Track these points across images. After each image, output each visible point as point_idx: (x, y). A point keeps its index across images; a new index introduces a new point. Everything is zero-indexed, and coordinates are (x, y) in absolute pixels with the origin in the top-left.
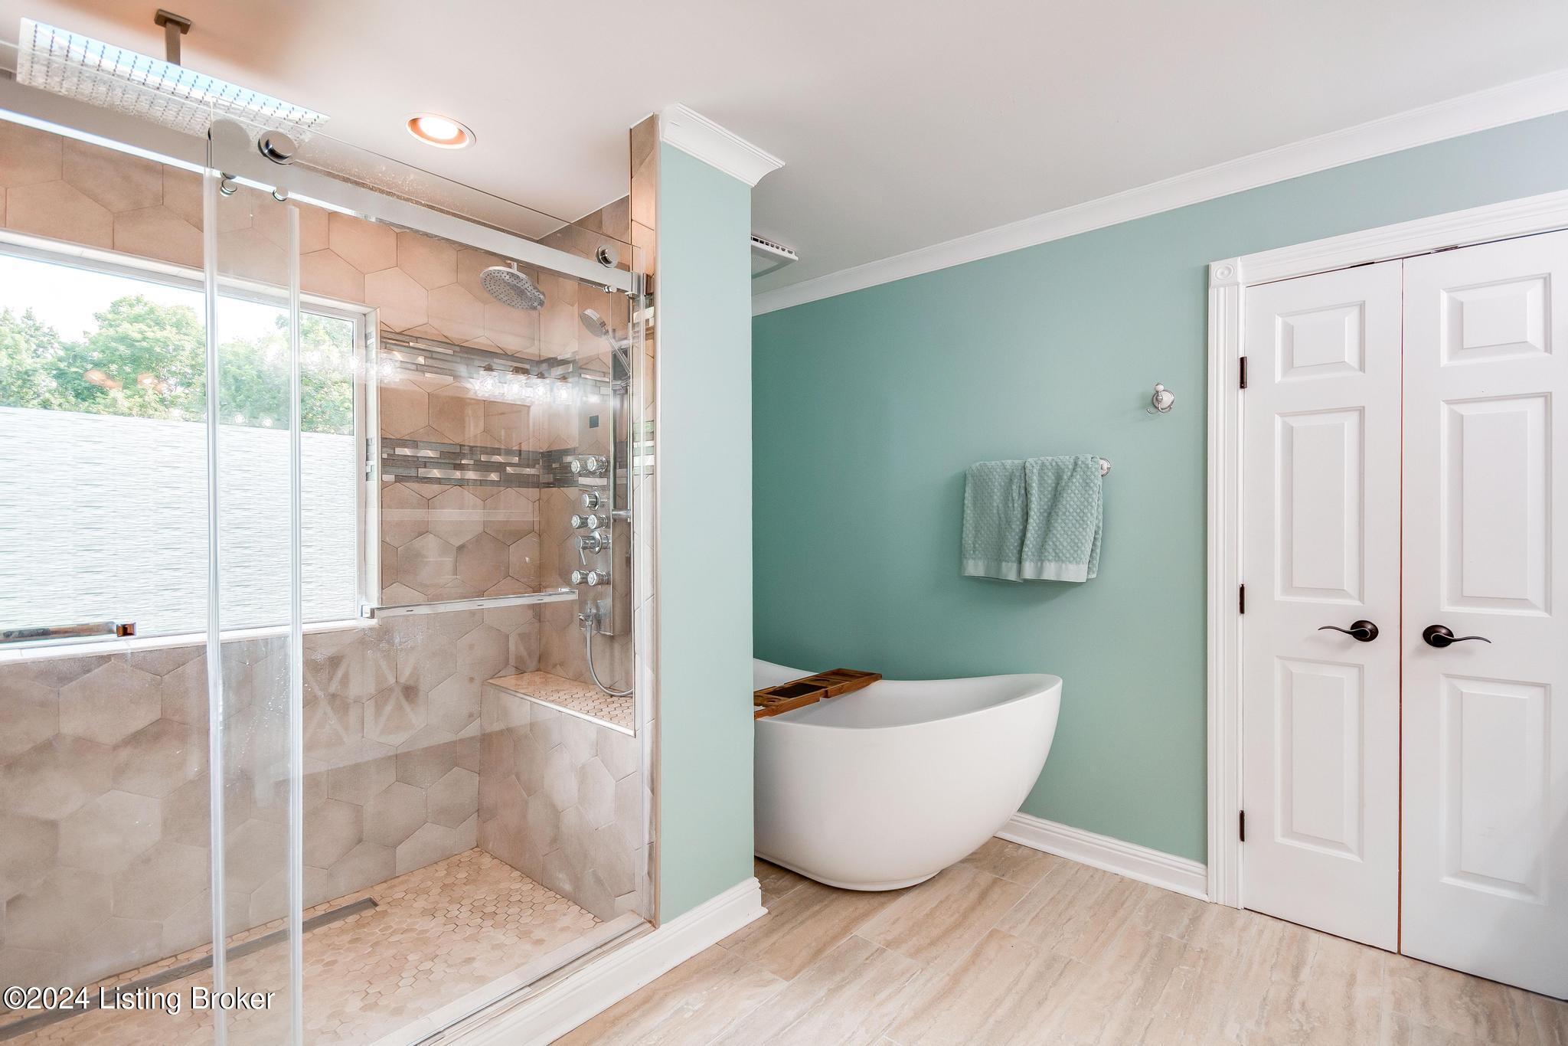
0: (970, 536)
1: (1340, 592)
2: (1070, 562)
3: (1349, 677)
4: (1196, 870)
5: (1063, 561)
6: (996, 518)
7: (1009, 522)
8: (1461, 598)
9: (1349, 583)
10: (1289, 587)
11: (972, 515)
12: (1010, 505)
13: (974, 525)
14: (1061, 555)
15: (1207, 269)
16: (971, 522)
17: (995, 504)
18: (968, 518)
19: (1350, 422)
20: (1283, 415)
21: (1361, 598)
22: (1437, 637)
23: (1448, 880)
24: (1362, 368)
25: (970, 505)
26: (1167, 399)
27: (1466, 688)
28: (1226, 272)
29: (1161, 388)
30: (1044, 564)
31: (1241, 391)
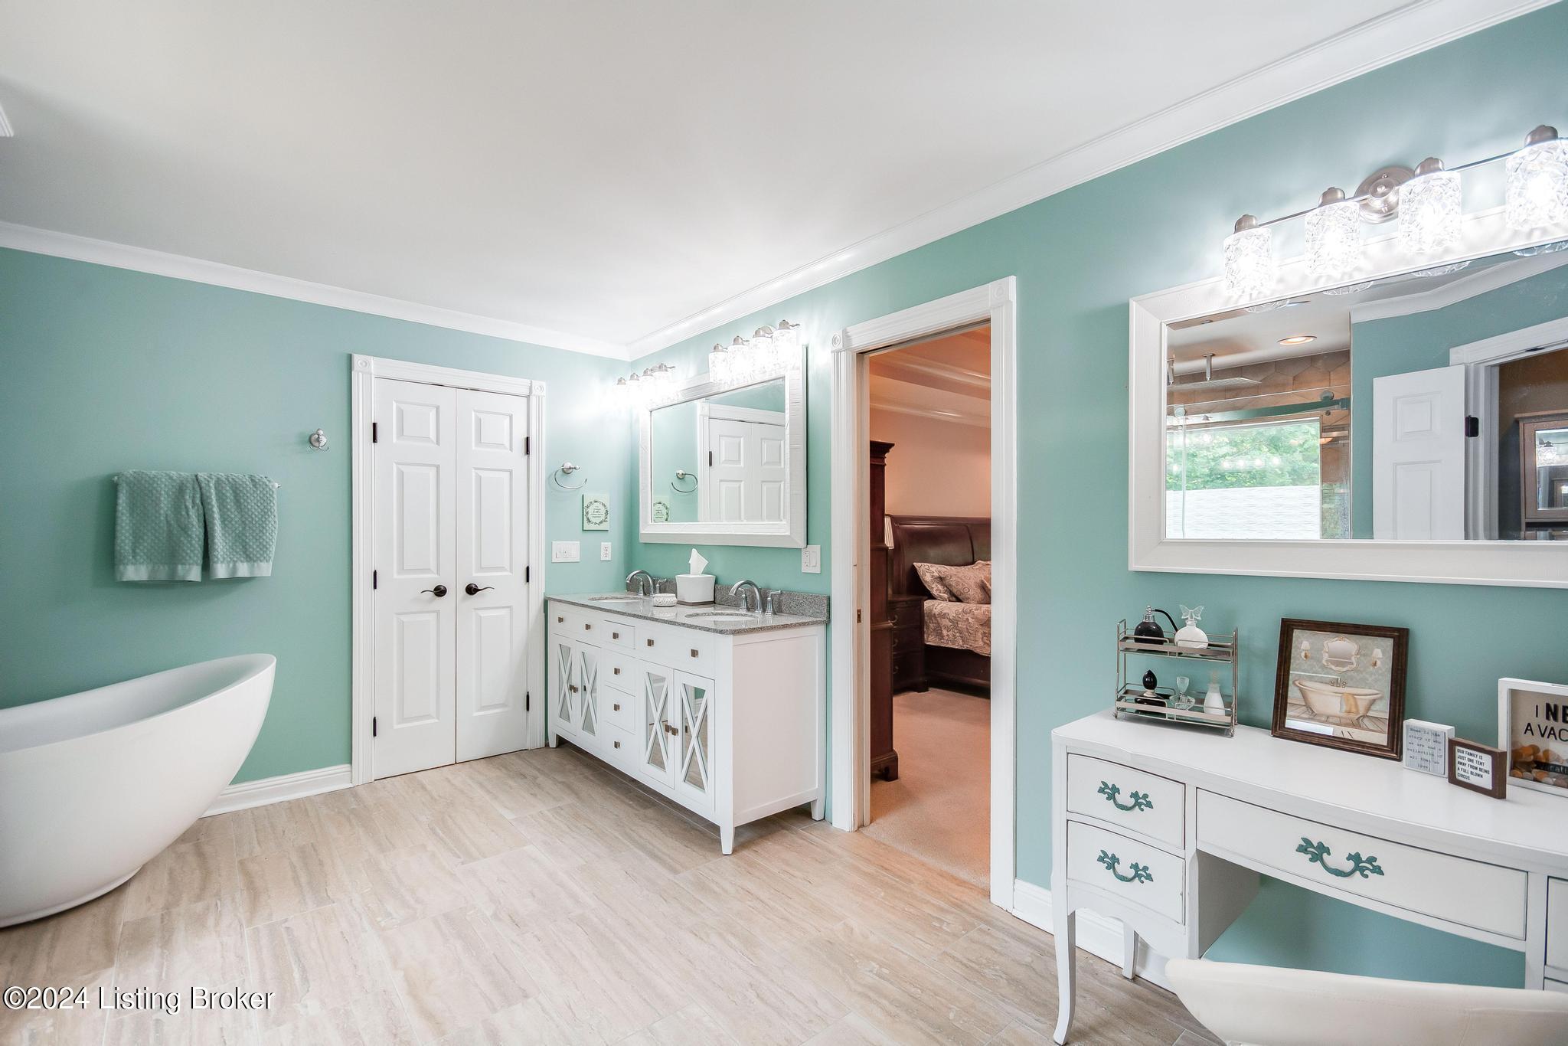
0: (127, 541)
1: (427, 570)
2: (261, 561)
3: (432, 617)
4: (344, 770)
5: (254, 561)
6: (163, 525)
7: (185, 529)
8: (481, 569)
9: (433, 566)
10: (402, 569)
11: (128, 521)
12: (184, 513)
13: (131, 531)
14: (251, 556)
15: (350, 358)
16: (127, 528)
17: (162, 512)
18: (124, 525)
19: (432, 472)
20: (397, 463)
21: (438, 573)
22: (471, 590)
23: (476, 714)
24: (438, 443)
25: (124, 511)
26: (324, 440)
27: (483, 613)
28: (364, 364)
29: (321, 432)
30: (237, 564)
31: (373, 444)
